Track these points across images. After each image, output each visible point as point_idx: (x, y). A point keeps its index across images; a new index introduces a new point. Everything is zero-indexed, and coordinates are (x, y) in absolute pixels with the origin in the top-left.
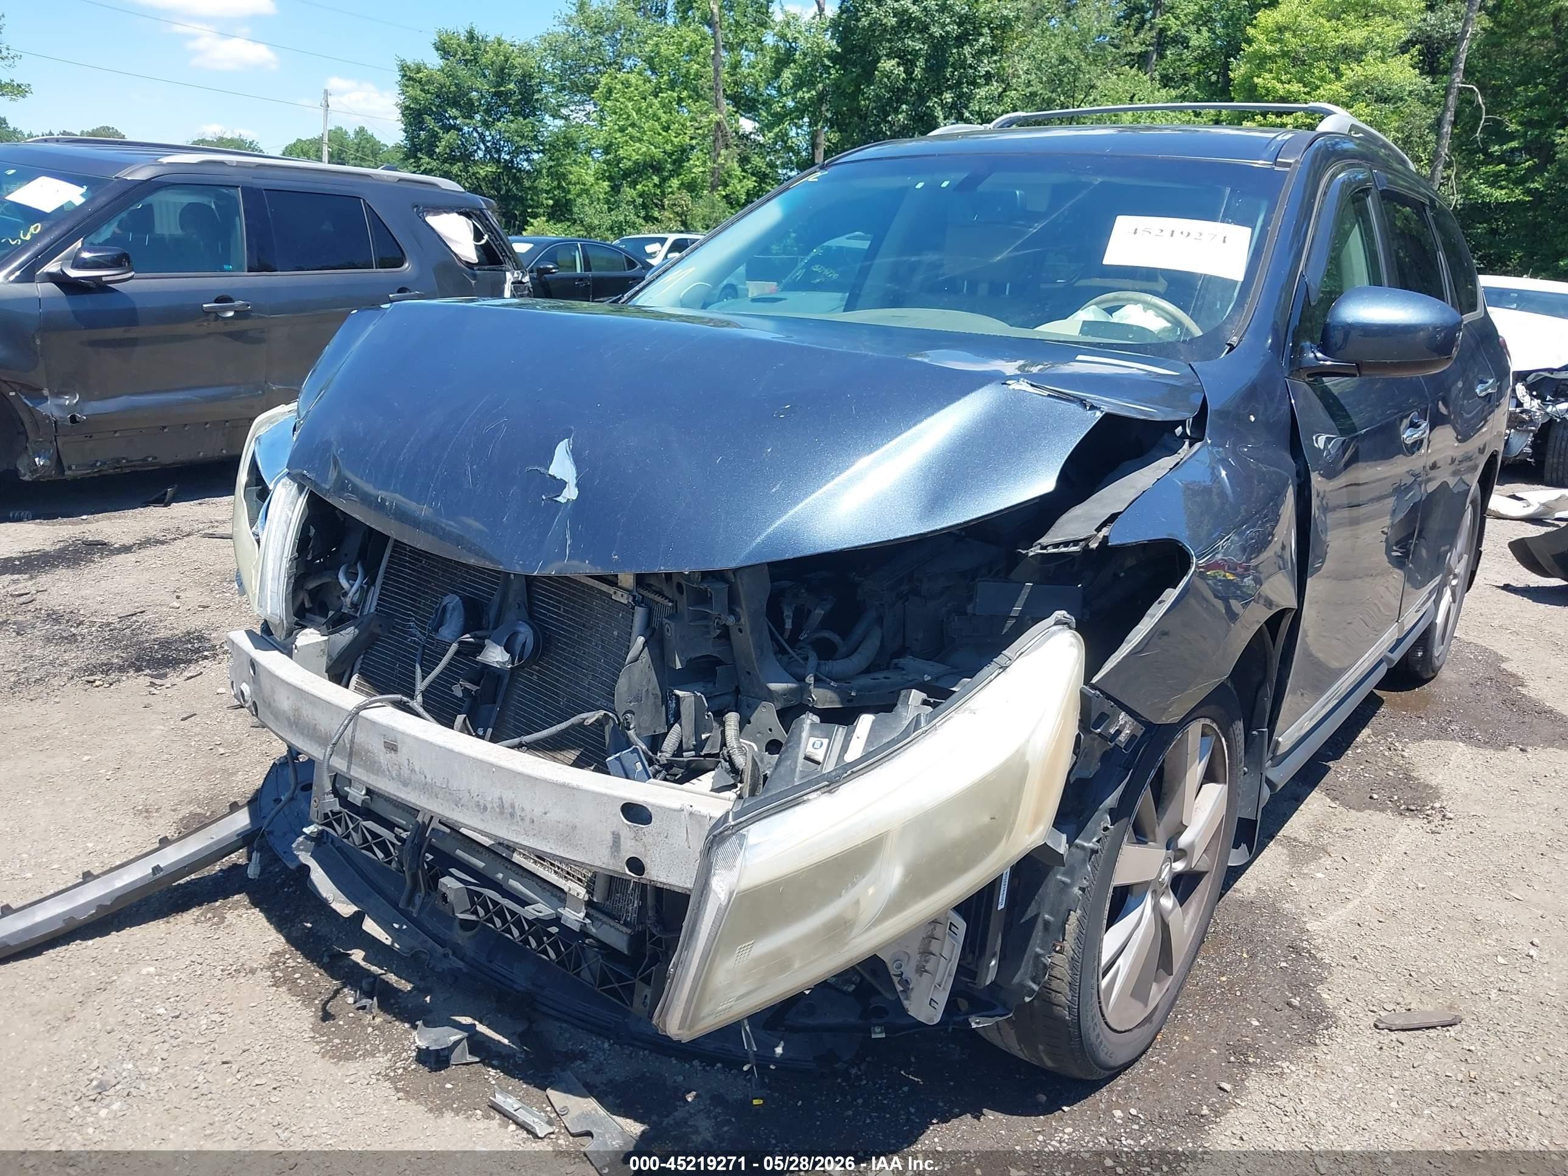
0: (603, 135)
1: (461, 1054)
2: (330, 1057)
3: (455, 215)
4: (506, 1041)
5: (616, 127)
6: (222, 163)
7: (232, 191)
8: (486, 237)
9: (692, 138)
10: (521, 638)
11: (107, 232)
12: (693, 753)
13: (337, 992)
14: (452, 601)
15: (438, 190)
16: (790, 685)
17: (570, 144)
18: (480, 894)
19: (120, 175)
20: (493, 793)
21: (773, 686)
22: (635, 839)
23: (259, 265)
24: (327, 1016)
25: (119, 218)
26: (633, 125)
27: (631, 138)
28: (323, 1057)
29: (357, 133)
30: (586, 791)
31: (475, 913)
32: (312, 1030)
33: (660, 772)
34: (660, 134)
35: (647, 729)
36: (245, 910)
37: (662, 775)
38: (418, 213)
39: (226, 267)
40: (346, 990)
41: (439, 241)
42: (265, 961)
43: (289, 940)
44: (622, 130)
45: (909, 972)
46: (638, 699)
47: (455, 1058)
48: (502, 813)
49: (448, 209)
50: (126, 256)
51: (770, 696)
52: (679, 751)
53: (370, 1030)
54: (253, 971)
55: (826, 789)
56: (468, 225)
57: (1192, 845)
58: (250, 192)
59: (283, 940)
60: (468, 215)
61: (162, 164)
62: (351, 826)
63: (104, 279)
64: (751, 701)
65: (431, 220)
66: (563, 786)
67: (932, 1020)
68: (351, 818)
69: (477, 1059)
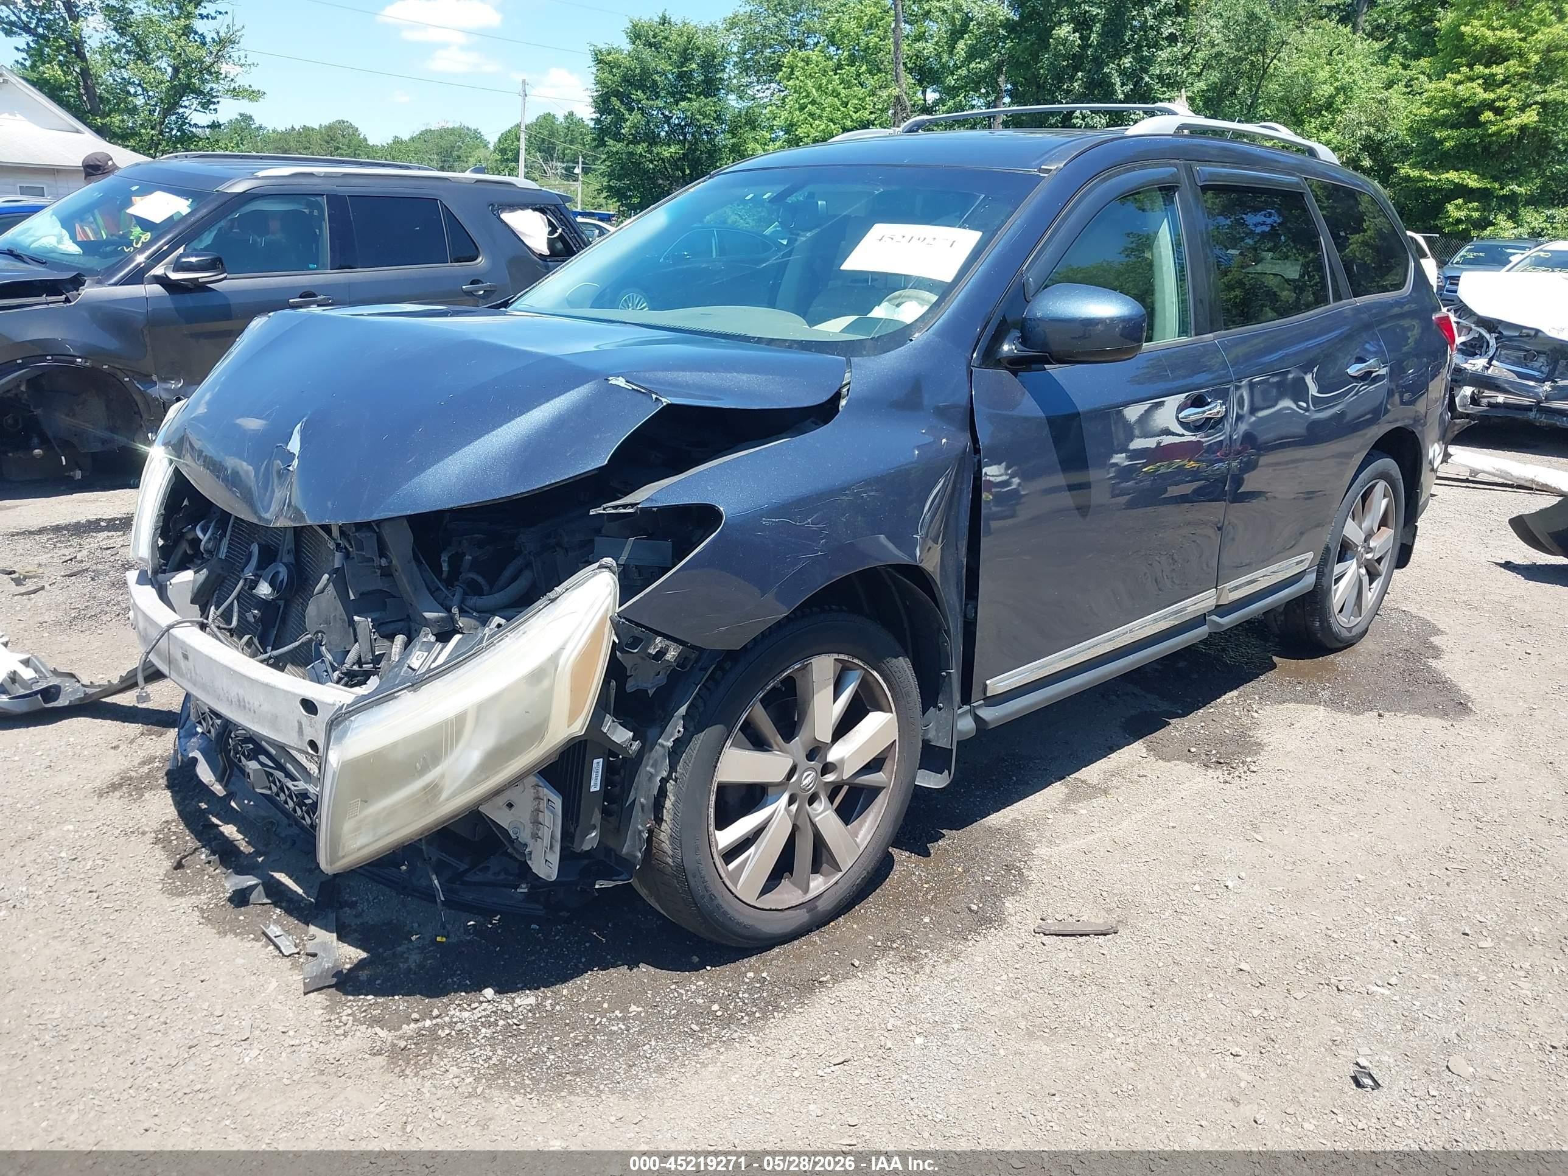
0: (784, 114)
1: (258, 896)
2: (169, 894)
3: (530, 211)
4: (300, 891)
5: (797, 106)
6: (311, 174)
7: (319, 199)
8: (560, 231)
9: (871, 113)
10: (281, 577)
11: (208, 239)
12: (372, 665)
13: (196, 849)
14: (255, 548)
15: (513, 189)
16: (441, 614)
17: (752, 123)
18: (272, 775)
19: (220, 188)
20: (235, 691)
21: (427, 615)
22: (311, 726)
23: (342, 263)
24: (179, 866)
25: (219, 225)
26: (813, 102)
27: (811, 115)
28: (164, 893)
29: (566, 118)
30: (279, 689)
31: (270, 789)
32: (165, 875)
33: (342, 679)
34: (839, 110)
35: (337, 646)
36: (160, 791)
37: (343, 681)
38: (493, 211)
39: (311, 266)
40: (203, 849)
41: (514, 236)
42: (156, 826)
43: (181, 813)
44: (802, 108)
45: (525, 836)
46: (327, 622)
47: (253, 897)
48: (240, 706)
49: (523, 206)
50: (219, 260)
51: (427, 623)
52: (359, 662)
53: (206, 877)
54: (144, 833)
55: (410, 688)
56: (543, 220)
57: (842, 761)
58: (335, 200)
59: (176, 813)
60: (543, 211)
61: (257, 178)
62: (211, 723)
63: (200, 280)
64: (417, 626)
65: (506, 216)
66: (267, 686)
67: (549, 877)
68: (211, 718)
69: (269, 901)
